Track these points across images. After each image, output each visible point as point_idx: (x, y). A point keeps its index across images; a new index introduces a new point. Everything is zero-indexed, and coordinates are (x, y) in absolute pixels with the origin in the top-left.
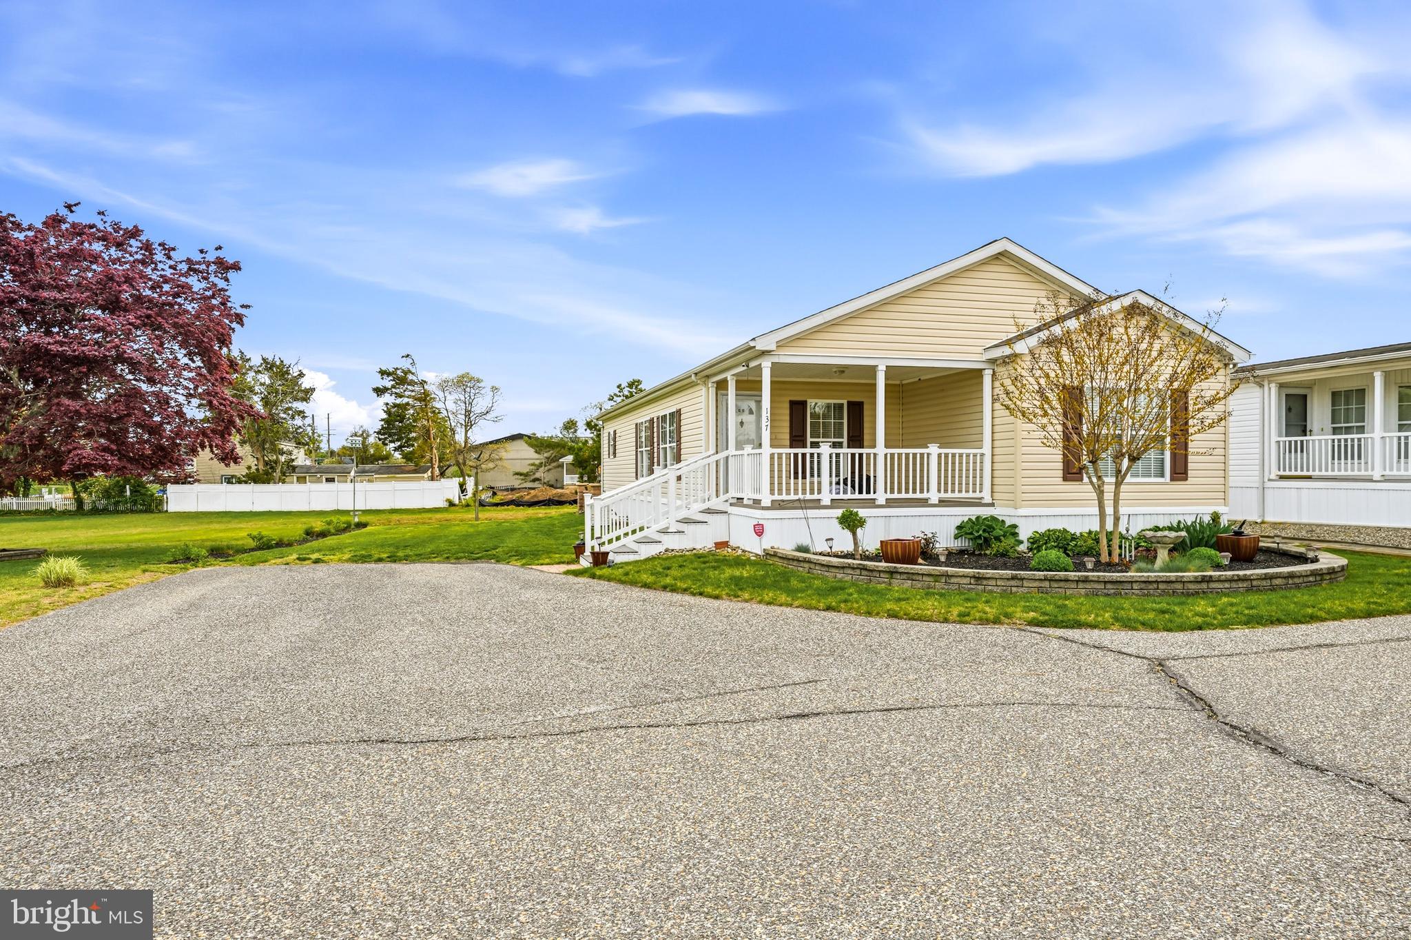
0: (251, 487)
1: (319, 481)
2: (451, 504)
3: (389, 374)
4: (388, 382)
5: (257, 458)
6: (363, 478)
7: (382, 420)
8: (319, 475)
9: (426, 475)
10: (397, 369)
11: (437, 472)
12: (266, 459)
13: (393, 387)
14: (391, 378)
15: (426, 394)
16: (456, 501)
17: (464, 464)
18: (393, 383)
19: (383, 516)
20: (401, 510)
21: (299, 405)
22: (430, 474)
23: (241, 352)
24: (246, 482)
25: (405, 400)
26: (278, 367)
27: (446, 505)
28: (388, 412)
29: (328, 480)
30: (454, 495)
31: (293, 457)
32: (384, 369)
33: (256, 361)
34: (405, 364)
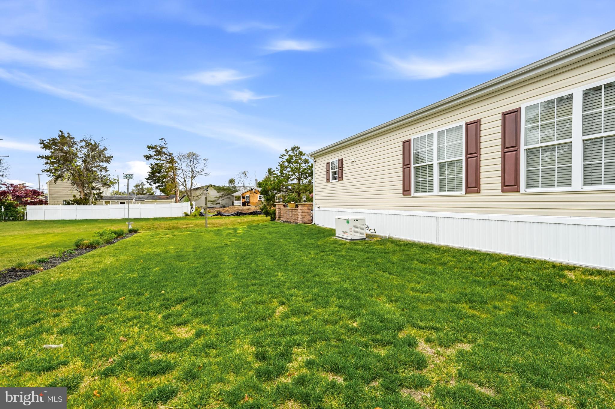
0: (76, 206)
1: (117, 203)
2: (187, 215)
3: (152, 148)
4: (152, 152)
5: (80, 192)
6: (139, 202)
7: (149, 172)
8: (116, 201)
9: (173, 200)
10: (157, 146)
11: (178, 199)
12: (85, 192)
13: (155, 155)
14: (153, 150)
15: (172, 159)
16: (189, 214)
17: (191, 195)
18: (155, 153)
19: (150, 223)
20: (160, 218)
21: (104, 164)
22: (175, 200)
23: (68, 133)
24: (73, 204)
25: (162, 162)
26: (93, 146)
27: (184, 215)
28: (152, 168)
29: (121, 203)
30: (188, 210)
31: (101, 191)
32: (149, 145)
33: (77, 139)
34: (162, 144)
